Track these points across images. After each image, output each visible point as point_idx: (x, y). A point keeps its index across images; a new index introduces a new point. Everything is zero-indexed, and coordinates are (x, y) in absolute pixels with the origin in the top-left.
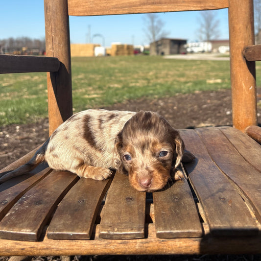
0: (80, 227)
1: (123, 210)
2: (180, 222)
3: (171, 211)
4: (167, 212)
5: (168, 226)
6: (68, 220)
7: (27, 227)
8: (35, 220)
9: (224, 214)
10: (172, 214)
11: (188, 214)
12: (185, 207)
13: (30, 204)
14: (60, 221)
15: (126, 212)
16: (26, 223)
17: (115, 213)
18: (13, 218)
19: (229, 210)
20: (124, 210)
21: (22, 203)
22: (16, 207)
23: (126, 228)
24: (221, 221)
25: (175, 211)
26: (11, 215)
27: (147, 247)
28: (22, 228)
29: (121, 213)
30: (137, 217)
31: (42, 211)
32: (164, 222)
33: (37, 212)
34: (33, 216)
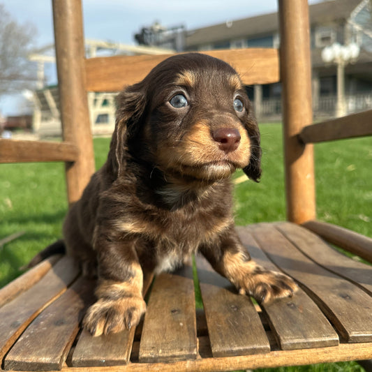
0: (114, 351)
1: (168, 326)
2: (241, 337)
3: (229, 323)
4: (224, 325)
5: (226, 342)
6: (98, 343)
7: (46, 354)
8: (56, 344)
9: (295, 322)
10: (230, 327)
11: (251, 326)
12: (245, 318)
13: (48, 325)
14: (87, 344)
15: (172, 328)
16: (44, 349)
17: (158, 331)
18: (27, 344)
19: (301, 318)
20: (170, 325)
21: (38, 324)
22: (31, 330)
23: (174, 348)
24: (292, 331)
25: (234, 324)
26: (25, 340)
27: (200, 365)
28: (40, 355)
29: (165, 329)
30: (187, 333)
31: (65, 333)
32: (221, 338)
33: (58, 335)
34: (53, 340)
